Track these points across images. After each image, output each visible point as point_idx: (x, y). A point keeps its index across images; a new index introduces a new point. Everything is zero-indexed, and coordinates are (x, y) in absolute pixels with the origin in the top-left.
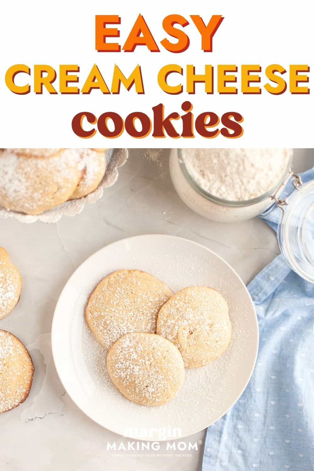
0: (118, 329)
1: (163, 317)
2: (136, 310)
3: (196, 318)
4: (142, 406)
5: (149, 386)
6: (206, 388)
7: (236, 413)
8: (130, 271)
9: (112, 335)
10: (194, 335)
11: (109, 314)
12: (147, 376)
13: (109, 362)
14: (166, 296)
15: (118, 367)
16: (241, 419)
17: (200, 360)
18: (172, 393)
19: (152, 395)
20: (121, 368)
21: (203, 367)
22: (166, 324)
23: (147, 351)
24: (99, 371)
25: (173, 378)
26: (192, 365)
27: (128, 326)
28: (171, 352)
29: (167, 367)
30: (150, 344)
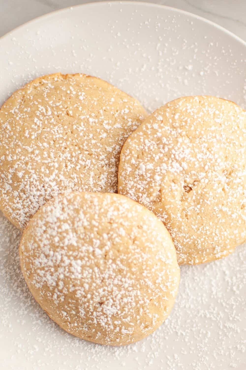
0: (39, 188)
1: (130, 159)
2: (77, 148)
3: (198, 157)
4: (97, 345)
5: (106, 303)
6: (224, 304)
8: (67, 75)
9: (28, 200)
10: (195, 194)
11: (23, 158)
12: (98, 281)
13: (22, 256)
14: (137, 120)
15: (41, 263)
17: (211, 246)
18: (155, 317)
19: (113, 322)
20: (47, 267)
21: (217, 263)
22: (137, 173)
23: (98, 227)
24: (8, 277)
25: (155, 283)
26: (194, 258)
27: (61, 181)
28: (148, 229)
29: (140, 260)
30: (103, 213)
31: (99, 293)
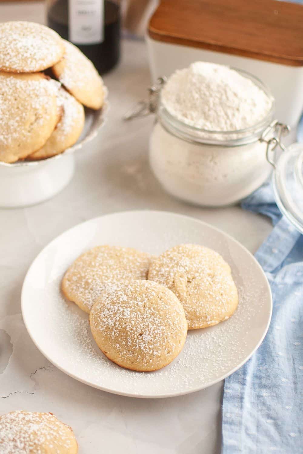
0: (102, 286)
1: (156, 268)
5: (145, 333)
6: (215, 352)
7: (257, 381)
9: (95, 293)
12: (140, 320)
16: (265, 387)
17: (204, 315)
18: (174, 346)
19: (149, 347)
20: (108, 316)
22: (160, 273)
23: (139, 291)
24: (79, 342)
25: (173, 324)
26: (195, 323)
29: (165, 308)
31: (141, 327)
